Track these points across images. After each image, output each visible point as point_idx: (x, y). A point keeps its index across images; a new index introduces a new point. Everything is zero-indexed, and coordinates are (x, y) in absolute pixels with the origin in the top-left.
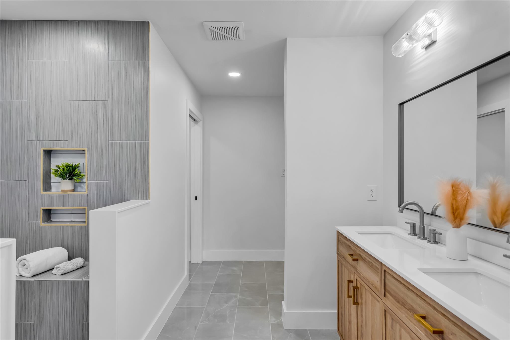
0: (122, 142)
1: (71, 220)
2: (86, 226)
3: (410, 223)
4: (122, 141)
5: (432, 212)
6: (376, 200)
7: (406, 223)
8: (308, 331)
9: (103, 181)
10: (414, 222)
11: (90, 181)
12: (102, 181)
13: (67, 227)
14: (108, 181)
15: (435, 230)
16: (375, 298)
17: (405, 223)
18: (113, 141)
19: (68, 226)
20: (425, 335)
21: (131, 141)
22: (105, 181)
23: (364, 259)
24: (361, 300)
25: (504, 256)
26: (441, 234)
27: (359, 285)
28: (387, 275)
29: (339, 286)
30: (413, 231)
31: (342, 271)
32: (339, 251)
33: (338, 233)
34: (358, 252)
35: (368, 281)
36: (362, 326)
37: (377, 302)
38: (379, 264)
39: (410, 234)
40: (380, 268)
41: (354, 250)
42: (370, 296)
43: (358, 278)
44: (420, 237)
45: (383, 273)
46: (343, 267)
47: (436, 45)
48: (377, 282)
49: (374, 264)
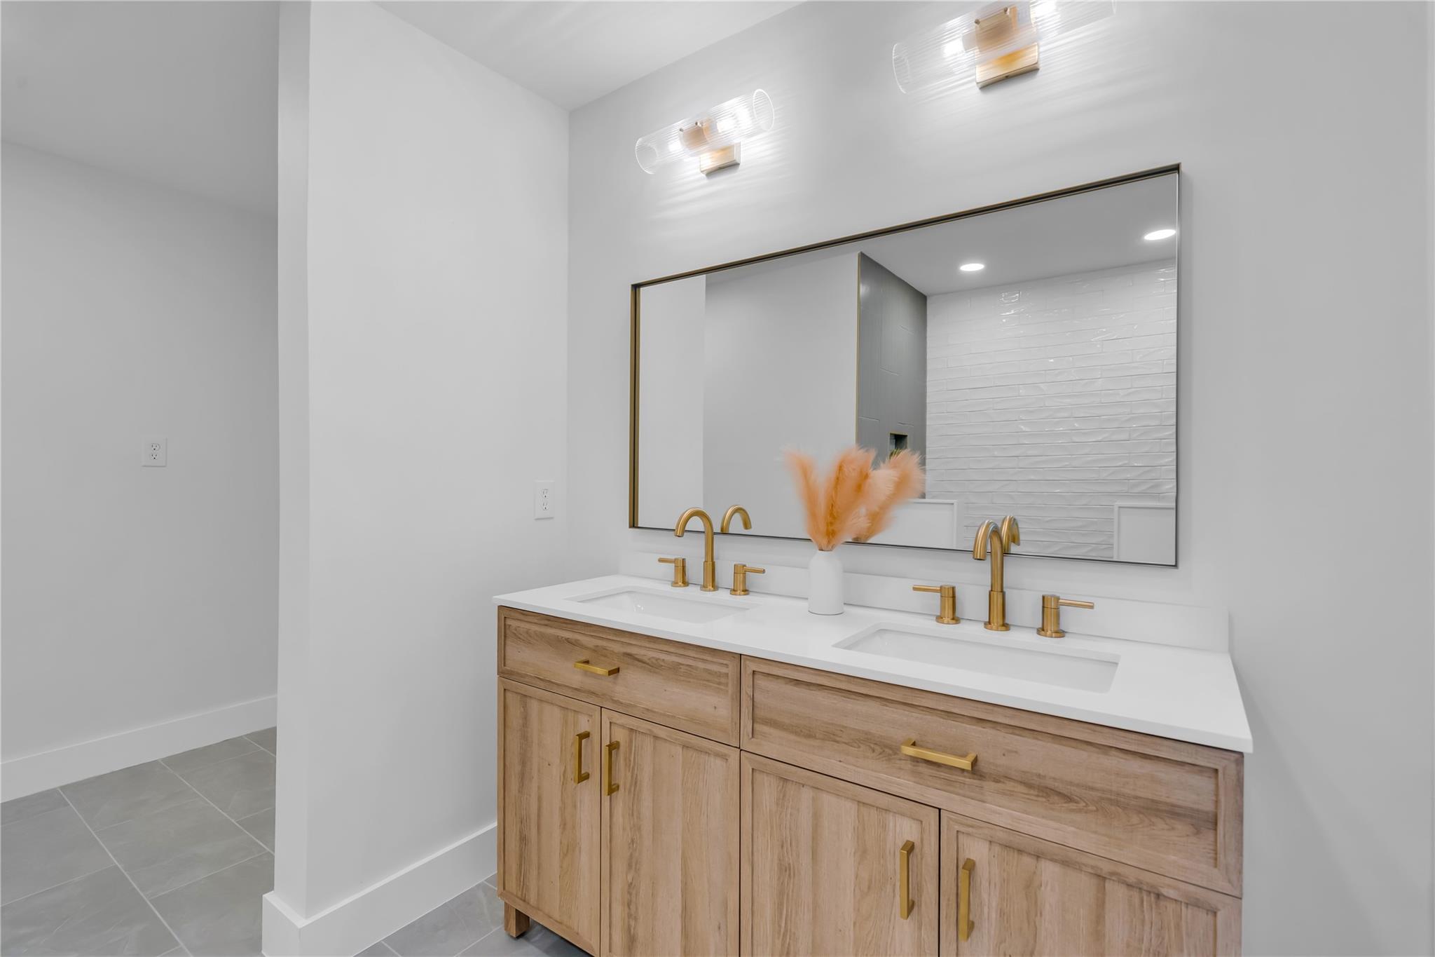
3: (675, 561)
5: (722, 529)
6: (552, 518)
7: (661, 560)
8: (386, 945)
10: (684, 557)
15: (745, 566)
16: (700, 750)
17: (658, 563)
20: (915, 784)
23: (648, 664)
24: (629, 775)
25: (915, 589)
26: (764, 571)
27: (620, 736)
28: (761, 682)
29: (507, 763)
30: (680, 576)
31: (525, 718)
32: (510, 665)
33: (506, 613)
34: (617, 648)
35: (673, 717)
36: (633, 841)
37: (712, 759)
38: (725, 662)
39: (675, 584)
40: (731, 670)
41: (597, 646)
42: (679, 749)
43: (618, 719)
44: (704, 587)
45: (747, 680)
46: (534, 706)
47: (736, 174)
48: (715, 708)
49: (701, 665)
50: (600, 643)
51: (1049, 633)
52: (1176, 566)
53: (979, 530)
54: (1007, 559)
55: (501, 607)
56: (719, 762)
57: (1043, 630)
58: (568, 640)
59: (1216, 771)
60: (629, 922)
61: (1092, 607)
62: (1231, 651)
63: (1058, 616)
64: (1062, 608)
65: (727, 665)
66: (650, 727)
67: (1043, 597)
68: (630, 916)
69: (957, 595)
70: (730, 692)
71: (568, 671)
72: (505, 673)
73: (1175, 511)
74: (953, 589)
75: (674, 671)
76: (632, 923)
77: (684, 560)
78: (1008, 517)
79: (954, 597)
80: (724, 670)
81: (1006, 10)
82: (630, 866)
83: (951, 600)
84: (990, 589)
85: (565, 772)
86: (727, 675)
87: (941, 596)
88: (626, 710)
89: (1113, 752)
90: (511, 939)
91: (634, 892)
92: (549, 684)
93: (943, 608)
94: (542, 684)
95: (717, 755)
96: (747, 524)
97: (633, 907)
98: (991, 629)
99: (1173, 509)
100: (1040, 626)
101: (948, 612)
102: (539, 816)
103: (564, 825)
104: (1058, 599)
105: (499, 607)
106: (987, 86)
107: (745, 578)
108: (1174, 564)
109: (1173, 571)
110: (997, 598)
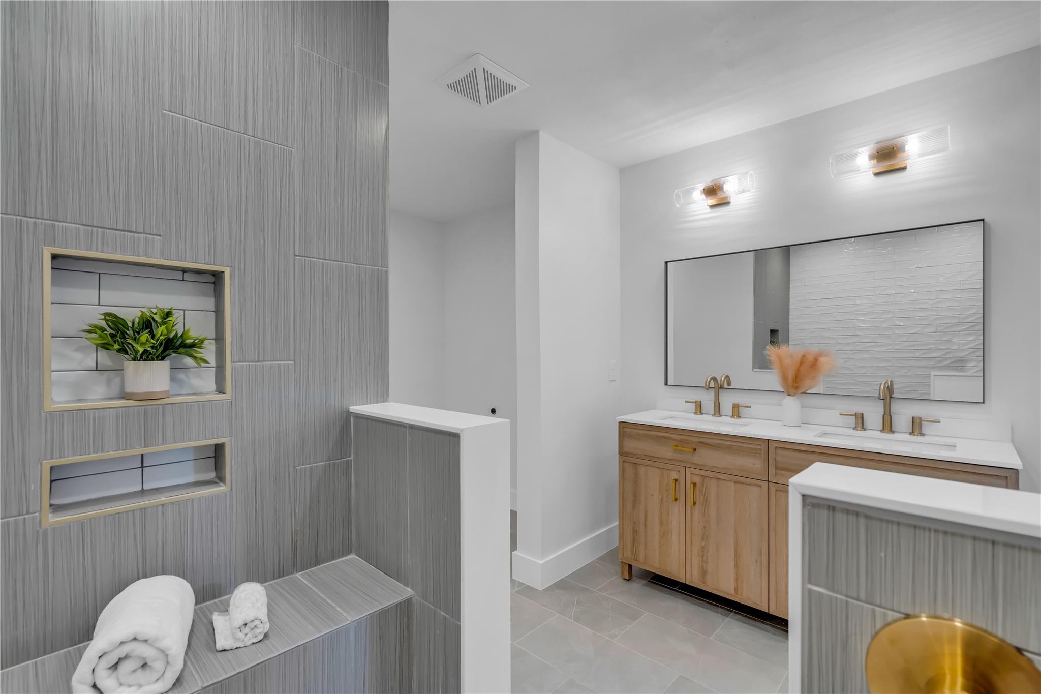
0: (329, 262)
1: (139, 488)
2: (228, 494)
4: (330, 260)
7: (686, 402)
9: (279, 361)
10: (701, 400)
11: (239, 363)
12: (277, 361)
13: (160, 508)
14: (293, 362)
15: (737, 404)
17: (684, 403)
18: (307, 259)
19: (163, 505)
21: (350, 263)
22: (285, 361)
23: (714, 446)
24: (702, 498)
25: (841, 414)
26: (750, 407)
27: (697, 480)
28: (780, 452)
29: (625, 497)
30: (699, 409)
31: (636, 475)
32: (626, 450)
33: (623, 425)
34: (694, 439)
35: (730, 469)
36: (704, 527)
37: (752, 487)
38: (760, 444)
39: (696, 413)
40: (764, 446)
41: (682, 439)
42: (733, 484)
43: (695, 471)
44: (714, 415)
45: (772, 451)
46: (642, 469)
47: (729, 207)
48: (754, 464)
49: (745, 445)
50: (683, 437)
51: (916, 434)
52: (983, 403)
53: (880, 386)
54: (891, 400)
55: (620, 423)
56: (756, 488)
57: (913, 432)
58: (664, 437)
59: (1007, 477)
60: (702, 564)
61: (939, 422)
62: (1013, 441)
63: (921, 426)
64: (923, 422)
65: (760, 445)
66: (715, 475)
67: (913, 418)
68: (703, 561)
69: (864, 417)
70: (763, 456)
71: (666, 452)
72: (622, 453)
73: (982, 378)
74: (862, 414)
75: (729, 449)
76: (705, 565)
77: (701, 402)
78: (889, 381)
79: (863, 418)
80: (759, 447)
81: (893, 148)
82: (703, 539)
83: (861, 420)
84: (883, 414)
85: (662, 499)
86: (761, 449)
87: (856, 418)
88: (701, 467)
89: (961, 473)
90: (626, 581)
91: (705, 551)
92: (652, 458)
93: (857, 423)
94: (648, 458)
95: (755, 485)
96: (729, 384)
97: (705, 558)
98: (885, 432)
99: (981, 376)
100: (911, 431)
101: (860, 425)
102: (645, 520)
103: (661, 523)
104: (921, 418)
105: (619, 422)
106: (877, 174)
107: (738, 410)
108: (982, 402)
109: (983, 405)
110: (887, 418)
